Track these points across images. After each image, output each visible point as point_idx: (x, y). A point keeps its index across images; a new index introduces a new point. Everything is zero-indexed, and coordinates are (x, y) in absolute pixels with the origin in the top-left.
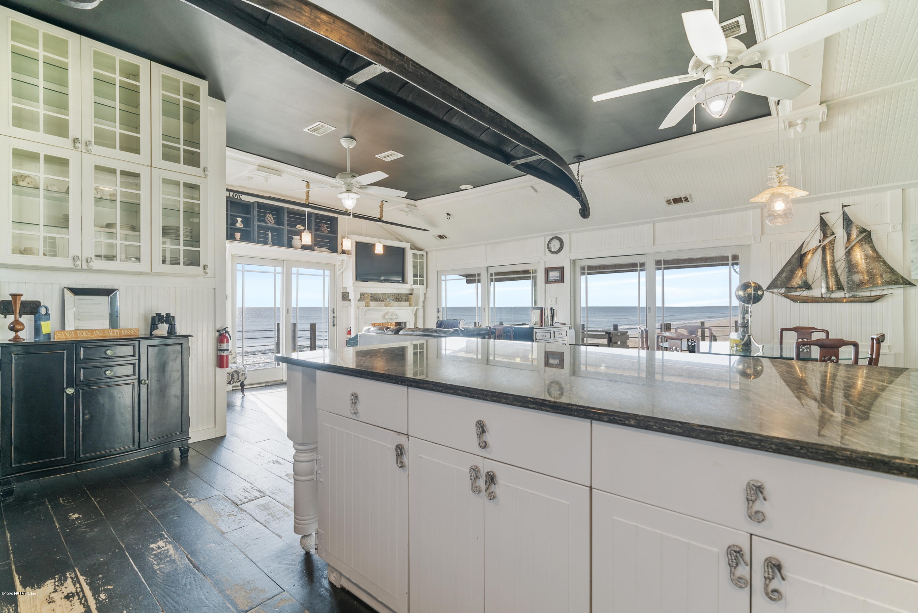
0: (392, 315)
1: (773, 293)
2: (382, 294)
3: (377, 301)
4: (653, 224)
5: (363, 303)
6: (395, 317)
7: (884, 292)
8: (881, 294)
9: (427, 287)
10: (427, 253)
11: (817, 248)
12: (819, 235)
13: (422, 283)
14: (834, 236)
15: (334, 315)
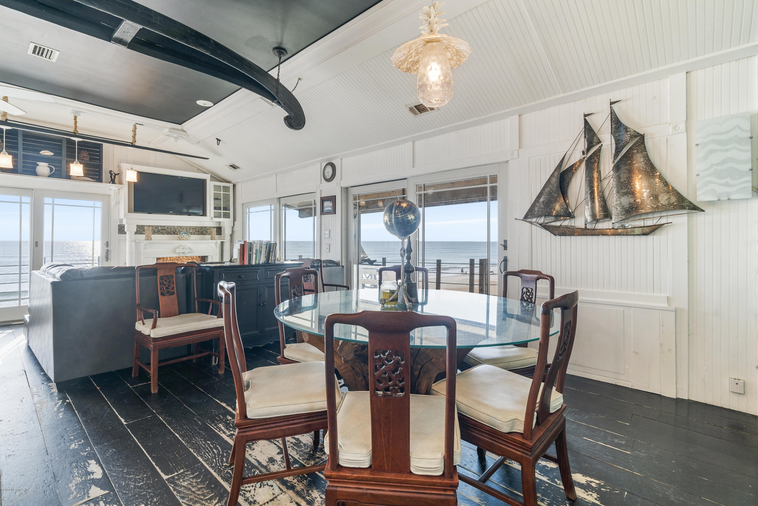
0: (183, 248)
1: (531, 223)
2: (178, 227)
3: (171, 234)
4: (413, 142)
5: (143, 237)
6: (187, 251)
7: (663, 221)
8: (658, 223)
9: (234, 220)
10: (234, 186)
11: (581, 161)
12: (582, 145)
13: (226, 216)
14: (600, 145)
15: (107, 248)
